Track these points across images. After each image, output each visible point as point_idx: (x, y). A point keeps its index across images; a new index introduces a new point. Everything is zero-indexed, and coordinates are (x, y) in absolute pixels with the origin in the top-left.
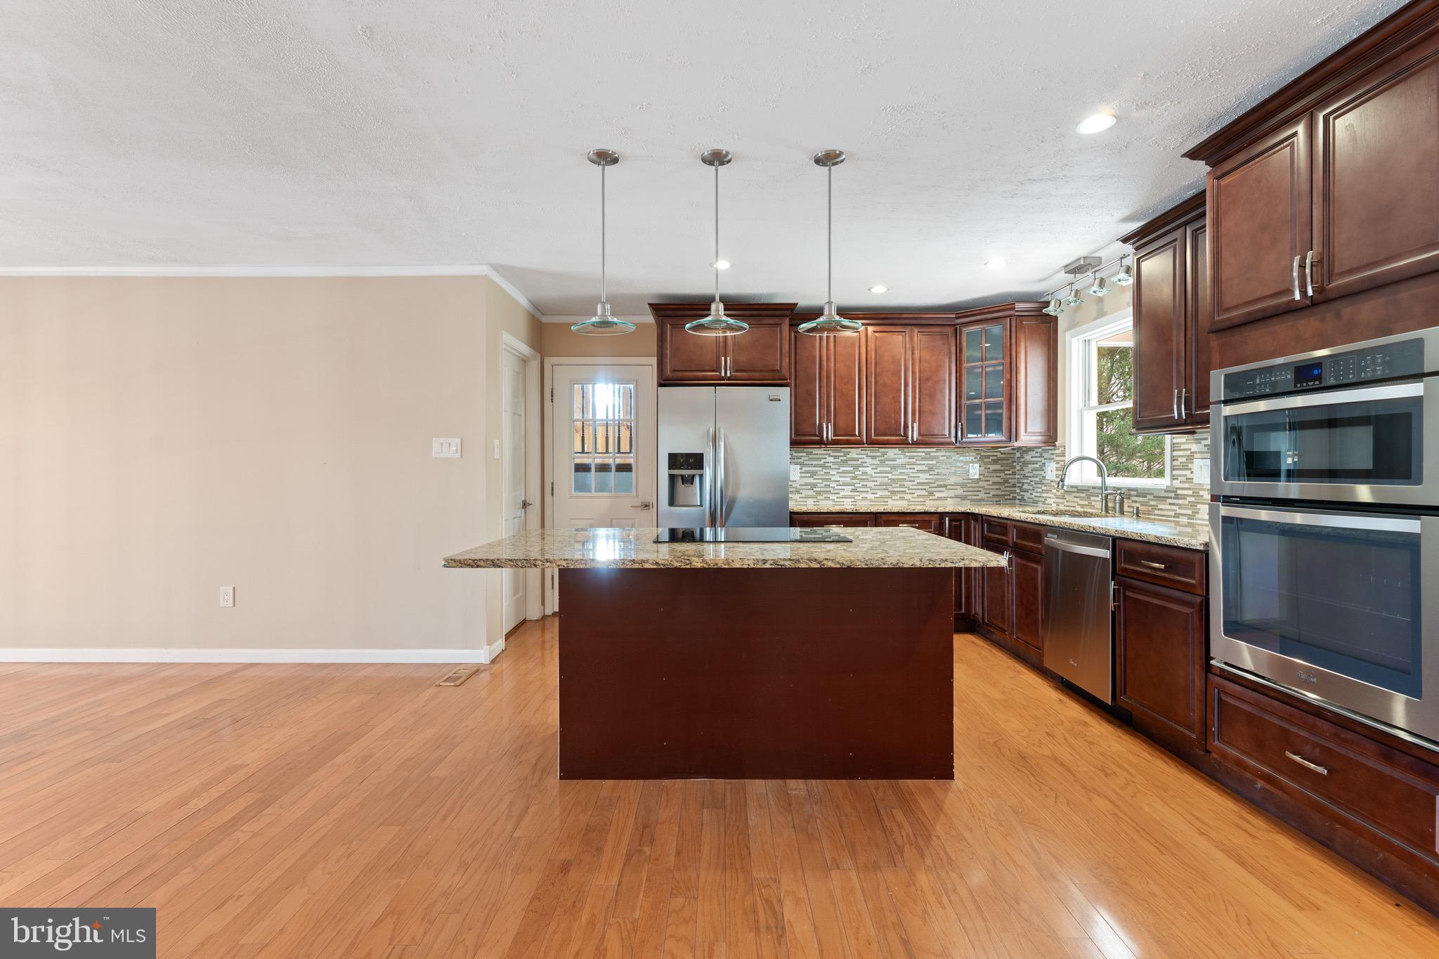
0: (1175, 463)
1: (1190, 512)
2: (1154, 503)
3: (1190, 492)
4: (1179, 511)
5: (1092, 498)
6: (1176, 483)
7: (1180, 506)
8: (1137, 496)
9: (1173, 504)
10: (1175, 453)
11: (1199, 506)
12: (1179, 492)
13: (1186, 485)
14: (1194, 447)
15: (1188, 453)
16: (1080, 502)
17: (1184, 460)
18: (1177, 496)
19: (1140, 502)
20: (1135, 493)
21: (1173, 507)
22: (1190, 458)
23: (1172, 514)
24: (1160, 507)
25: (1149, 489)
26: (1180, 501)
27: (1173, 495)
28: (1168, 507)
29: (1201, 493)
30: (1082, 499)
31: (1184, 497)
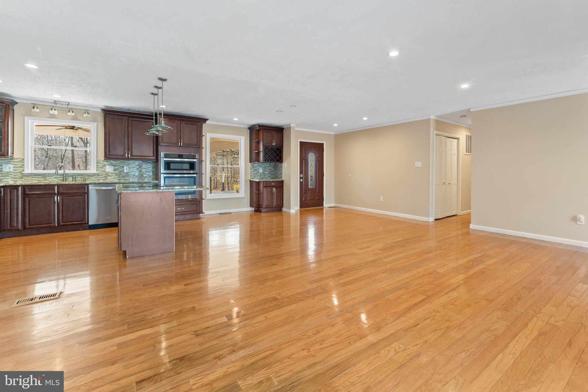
0: (97, 167)
1: (104, 179)
2: (88, 177)
3: (104, 174)
4: (99, 179)
5: (47, 177)
6: (99, 172)
7: (100, 178)
8: (78, 176)
9: (97, 177)
10: (97, 164)
11: (107, 177)
12: (99, 174)
13: (103, 172)
14: (106, 163)
15: (104, 164)
16: (36, 179)
17: (102, 166)
18: (98, 175)
19: (79, 177)
20: (77, 175)
21: (97, 178)
22: (105, 166)
23: (97, 179)
24: (90, 178)
25: (85, 174)
26: (100, 176)
27: (97, 175)
28: (95, 178)
29: (108, 174)
30: (38, 178)
31: (102, 175)
